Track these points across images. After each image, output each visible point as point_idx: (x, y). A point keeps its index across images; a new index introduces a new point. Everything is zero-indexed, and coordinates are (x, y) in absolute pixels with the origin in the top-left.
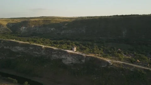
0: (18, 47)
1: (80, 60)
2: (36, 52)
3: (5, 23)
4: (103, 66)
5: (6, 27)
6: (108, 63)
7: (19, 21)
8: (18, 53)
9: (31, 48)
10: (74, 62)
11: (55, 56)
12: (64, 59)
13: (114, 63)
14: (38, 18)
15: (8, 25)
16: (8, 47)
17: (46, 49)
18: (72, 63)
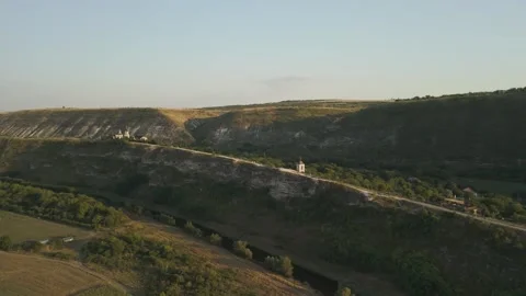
0: (189, 163)
1: (305, 190)
2: (221, 174)
3: (182, 120)
4: (351, 204)
5: (181, 128)
6: (362, 197)
7: (217, 114)
8: (187, 176)
9: (214, 165)
10: (292, 194)
11: (256, 182)
12: (274, 187)
13: (377, 198)
14: (260, 106)
15: (187, 125)
16: (170, 164)
17: (242, 165)
18: (288, 198)
